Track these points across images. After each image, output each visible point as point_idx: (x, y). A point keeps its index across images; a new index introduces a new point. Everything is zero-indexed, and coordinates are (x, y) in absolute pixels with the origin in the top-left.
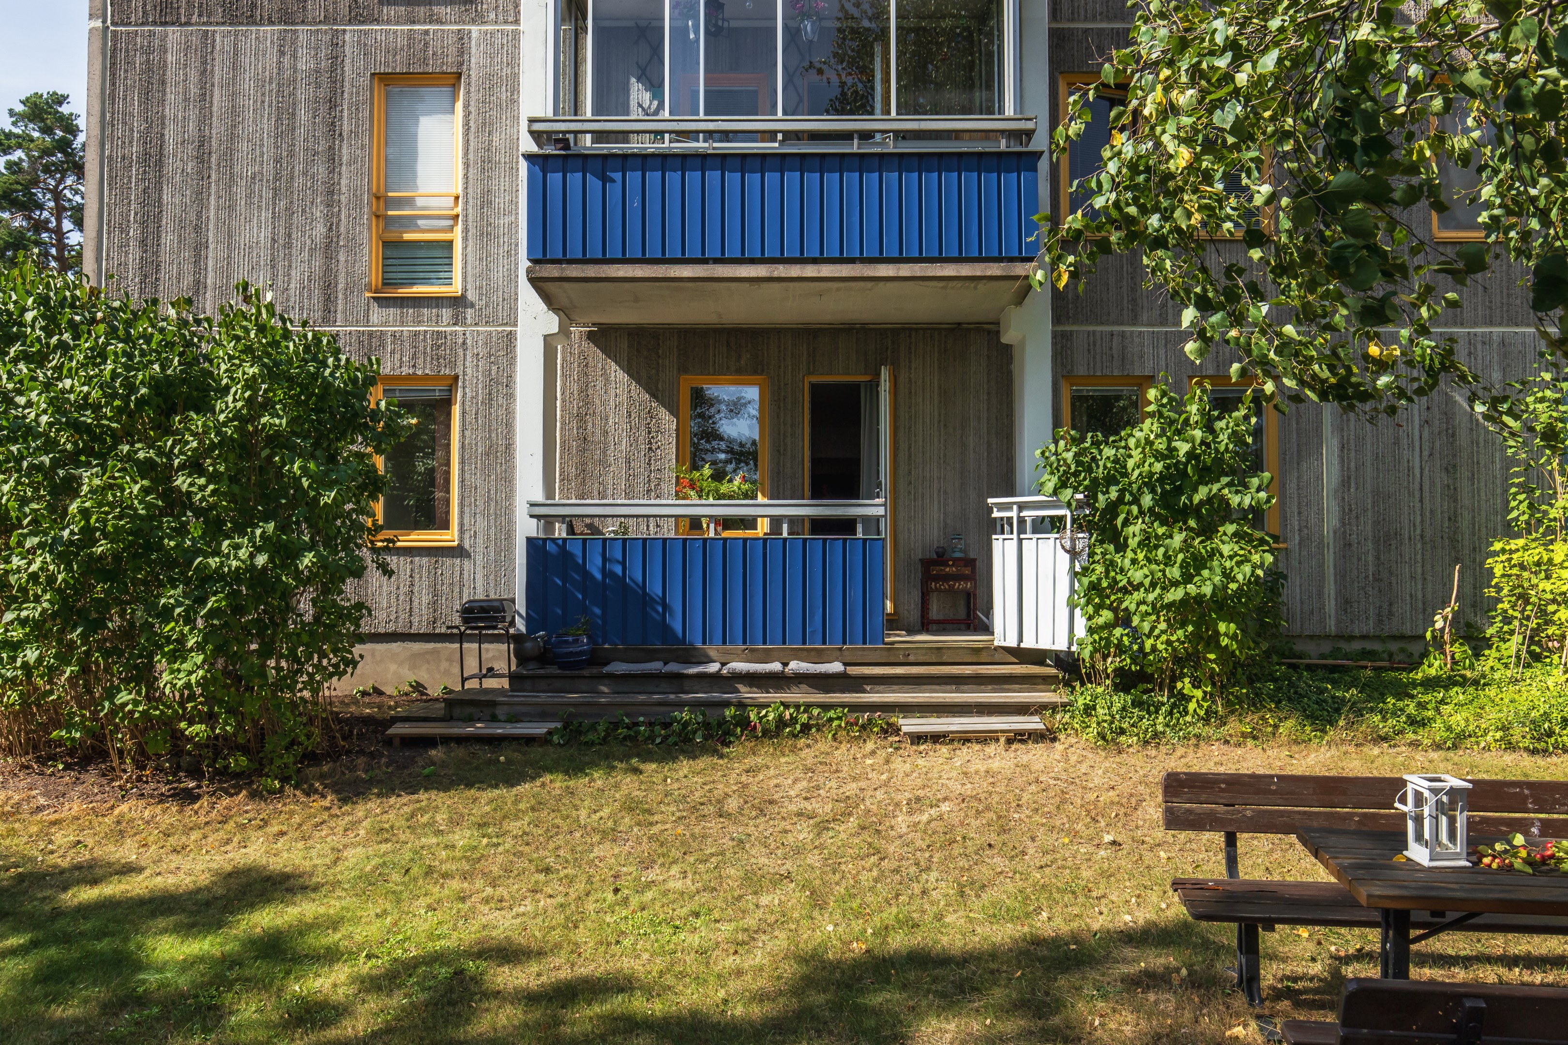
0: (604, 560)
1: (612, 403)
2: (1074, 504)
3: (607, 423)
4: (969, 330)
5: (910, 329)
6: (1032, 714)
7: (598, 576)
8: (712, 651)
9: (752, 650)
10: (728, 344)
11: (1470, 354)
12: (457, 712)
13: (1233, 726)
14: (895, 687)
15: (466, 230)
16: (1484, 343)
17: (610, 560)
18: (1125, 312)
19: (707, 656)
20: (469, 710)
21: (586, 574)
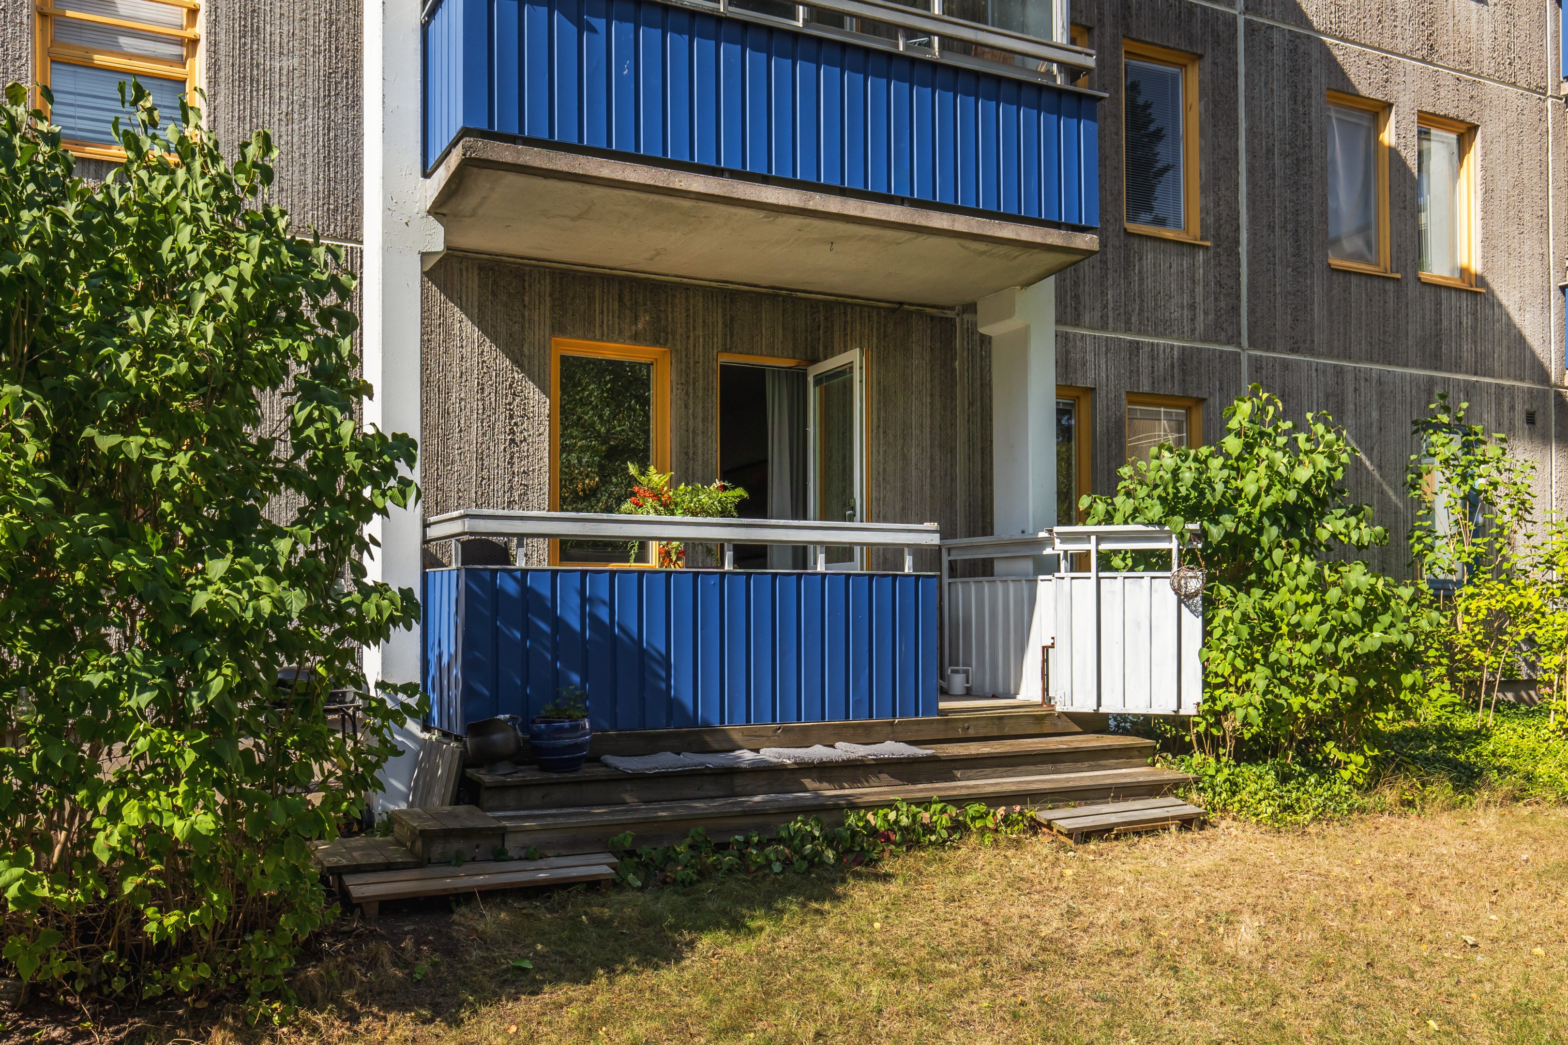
0: (584, 600)
1: (456, 369)
2: (1188, 536)
3: (448, 399)
4: (911, 313)
5: (846, 304)
6: (1165, 795)
7: (576, 625)
8: (736, 732)
9: (786, 730)
10: (621, 300)
11: (1356, 390)
12: (437, 850)
13: (1390, 796)
14: (988, 771)
15: (214, 67)
16: (1366, 380)
17: (591, 600)
18: (1069, 310)
19: (730, 740)
20: (456, 845)
21: (558, 624)
